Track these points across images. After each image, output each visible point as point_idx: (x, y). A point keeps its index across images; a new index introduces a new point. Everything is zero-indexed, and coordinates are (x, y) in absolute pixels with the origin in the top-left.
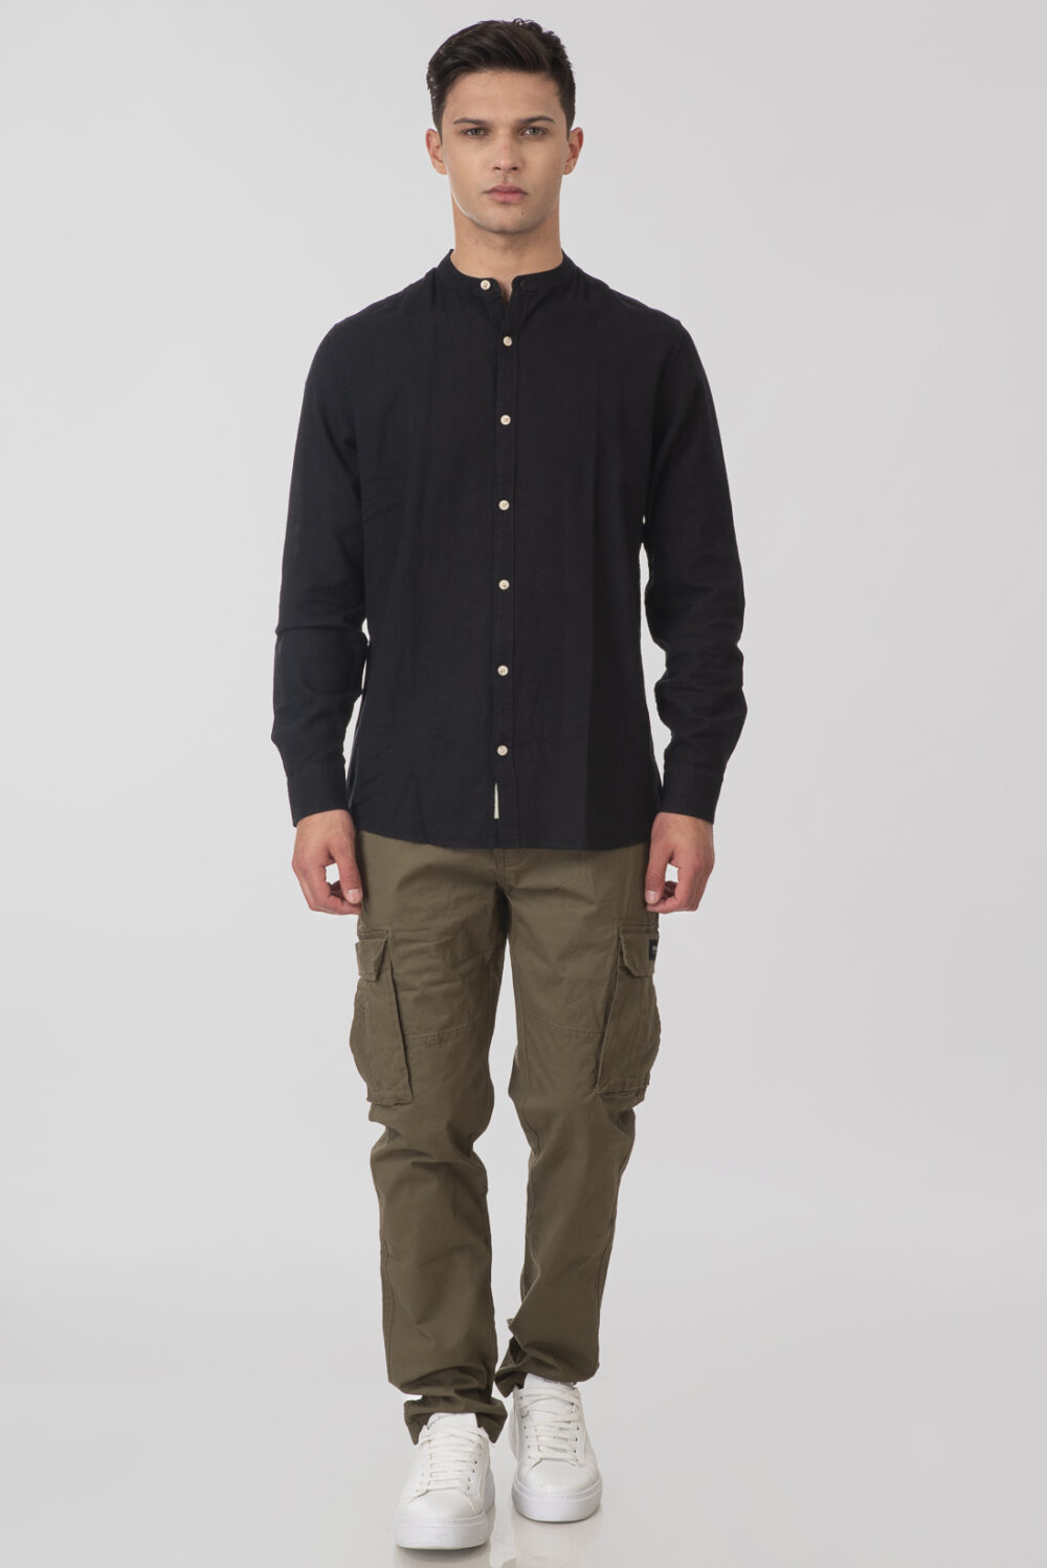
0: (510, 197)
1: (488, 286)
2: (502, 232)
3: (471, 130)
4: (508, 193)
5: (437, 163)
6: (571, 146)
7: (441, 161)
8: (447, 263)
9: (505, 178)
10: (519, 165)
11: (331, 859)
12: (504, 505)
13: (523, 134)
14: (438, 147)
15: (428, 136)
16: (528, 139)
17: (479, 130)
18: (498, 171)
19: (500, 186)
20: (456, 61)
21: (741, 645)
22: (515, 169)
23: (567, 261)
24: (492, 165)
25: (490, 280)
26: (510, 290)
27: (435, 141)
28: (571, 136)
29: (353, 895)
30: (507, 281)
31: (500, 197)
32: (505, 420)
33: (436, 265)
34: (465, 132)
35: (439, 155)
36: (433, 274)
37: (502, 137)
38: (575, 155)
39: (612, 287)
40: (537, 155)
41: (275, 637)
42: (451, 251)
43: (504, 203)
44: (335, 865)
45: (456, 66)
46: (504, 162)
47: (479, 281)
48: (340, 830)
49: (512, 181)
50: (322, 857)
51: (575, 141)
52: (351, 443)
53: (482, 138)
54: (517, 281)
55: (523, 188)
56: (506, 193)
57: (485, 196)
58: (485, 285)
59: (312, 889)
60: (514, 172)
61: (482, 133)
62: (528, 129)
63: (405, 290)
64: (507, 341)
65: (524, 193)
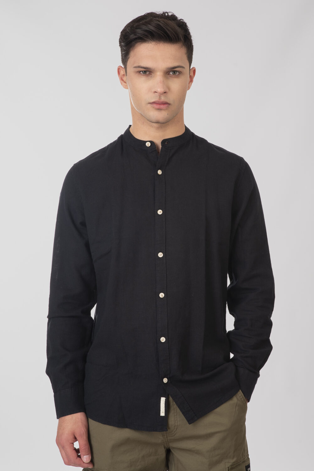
0: (162, 106)
1: (150, 145)
2: (157, 122)
3: (142, 71)
4: (161, 104)
5: (123, 83)
6: (190, 76)
7: (125, 82)
8: (128, 132)
9: (160, 97)
10: (167, 91)
11: (75, 439)
12: (160, 255)
13: (169, 74)
14: (124, 75)
15: (119, 69)
16: (171, 77)
17: (147, 72)
18: (156, 93)
19: (157, 101)
20: (136, 37)
21: (272, 318)
22: (165, 93)
23: (187, 130)
24: (153, 90)
25: (151, 142)
26: (160, 146)
27: (122, 72)
28: (191, 71)
29: (86, 458)
30: (158, 142)
31: (158, 106)
32: (160, 212)
33: (123, 133)
34: (139, 72)
35: (125, 79)
36: (121, 138)
37: (158, 77)
38: (191, 81)
39: (209, 141)
40: (175, 84)
41: (47, 319)
42: (130, 126)
43: (159, 109)
44: (77, 442)
45: (136, 39)
46: (160, 90)
47: (145, 142)
48: (80, 424)
49: (163, 99)
50: (72, 437)
51: (192, 74)
52: (83, 224)
53: (148, 75)
54: (164, 142)
55: (169, 102)
56: (160, 104)
57: (149, 105)
58: (148, 144)
59: (66, 455)
60: (165, 94)
61: (148, 73)
62: (172, 72)
63: (108, 146)
64: (160, 172)
65: (169, 104)
